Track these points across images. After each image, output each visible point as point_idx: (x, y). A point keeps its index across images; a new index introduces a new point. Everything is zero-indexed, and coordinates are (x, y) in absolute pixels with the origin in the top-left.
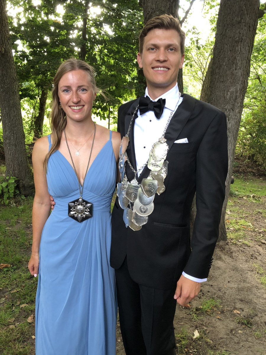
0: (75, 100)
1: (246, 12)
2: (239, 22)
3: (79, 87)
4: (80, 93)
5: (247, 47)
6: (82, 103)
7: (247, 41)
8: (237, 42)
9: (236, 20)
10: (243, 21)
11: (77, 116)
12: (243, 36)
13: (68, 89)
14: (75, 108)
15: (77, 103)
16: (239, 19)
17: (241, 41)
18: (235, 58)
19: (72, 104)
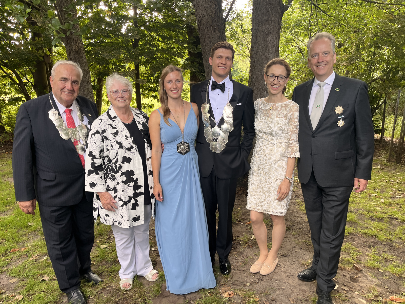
0: (175, 87)
1: (271, 13)
2: (267, 20)
3: (176, 80)
4: (177, 83)
5: (275, 38)
6: (178, 89)
7: (274, 33)
8: (267, 34)
9: (265, 19)
10: (269, 19)
11: (175, 96)
12: (271, 30)
13: (170, 81)
14: (174, 91)
15: (175, 89)
16: (267, 18)
17: (270, 34)
18: (267, 46)
19: (173, 89)
